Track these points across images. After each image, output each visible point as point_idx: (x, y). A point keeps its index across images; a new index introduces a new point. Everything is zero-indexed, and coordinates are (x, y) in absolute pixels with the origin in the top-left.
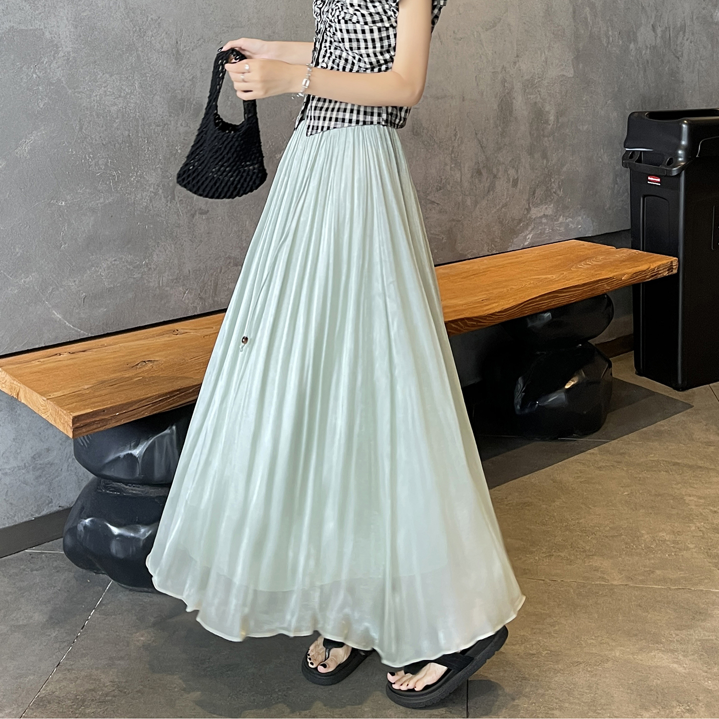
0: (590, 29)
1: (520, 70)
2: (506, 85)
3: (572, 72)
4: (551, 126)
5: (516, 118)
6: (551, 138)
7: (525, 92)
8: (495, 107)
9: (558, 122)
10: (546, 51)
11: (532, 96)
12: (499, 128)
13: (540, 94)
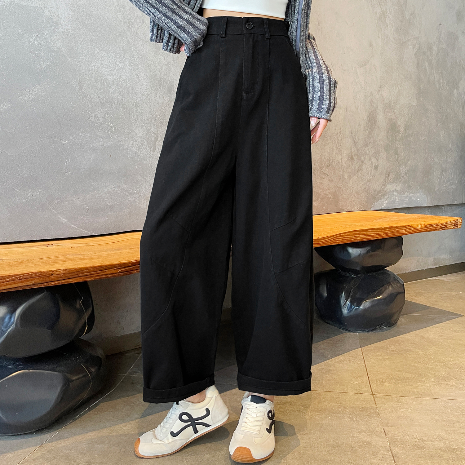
0: (428, 76)
1: (382, 96)
2: (373, 105)
3: (416, 102)
4: (401, 135)
5: (378, 127)
6: (401, 142)
7: (385, 110)
8: (365, 117)
9: (406, 133)
10: (399, 87)
11: (389, 114)
12: (367, 132)
13: (394, 113)
